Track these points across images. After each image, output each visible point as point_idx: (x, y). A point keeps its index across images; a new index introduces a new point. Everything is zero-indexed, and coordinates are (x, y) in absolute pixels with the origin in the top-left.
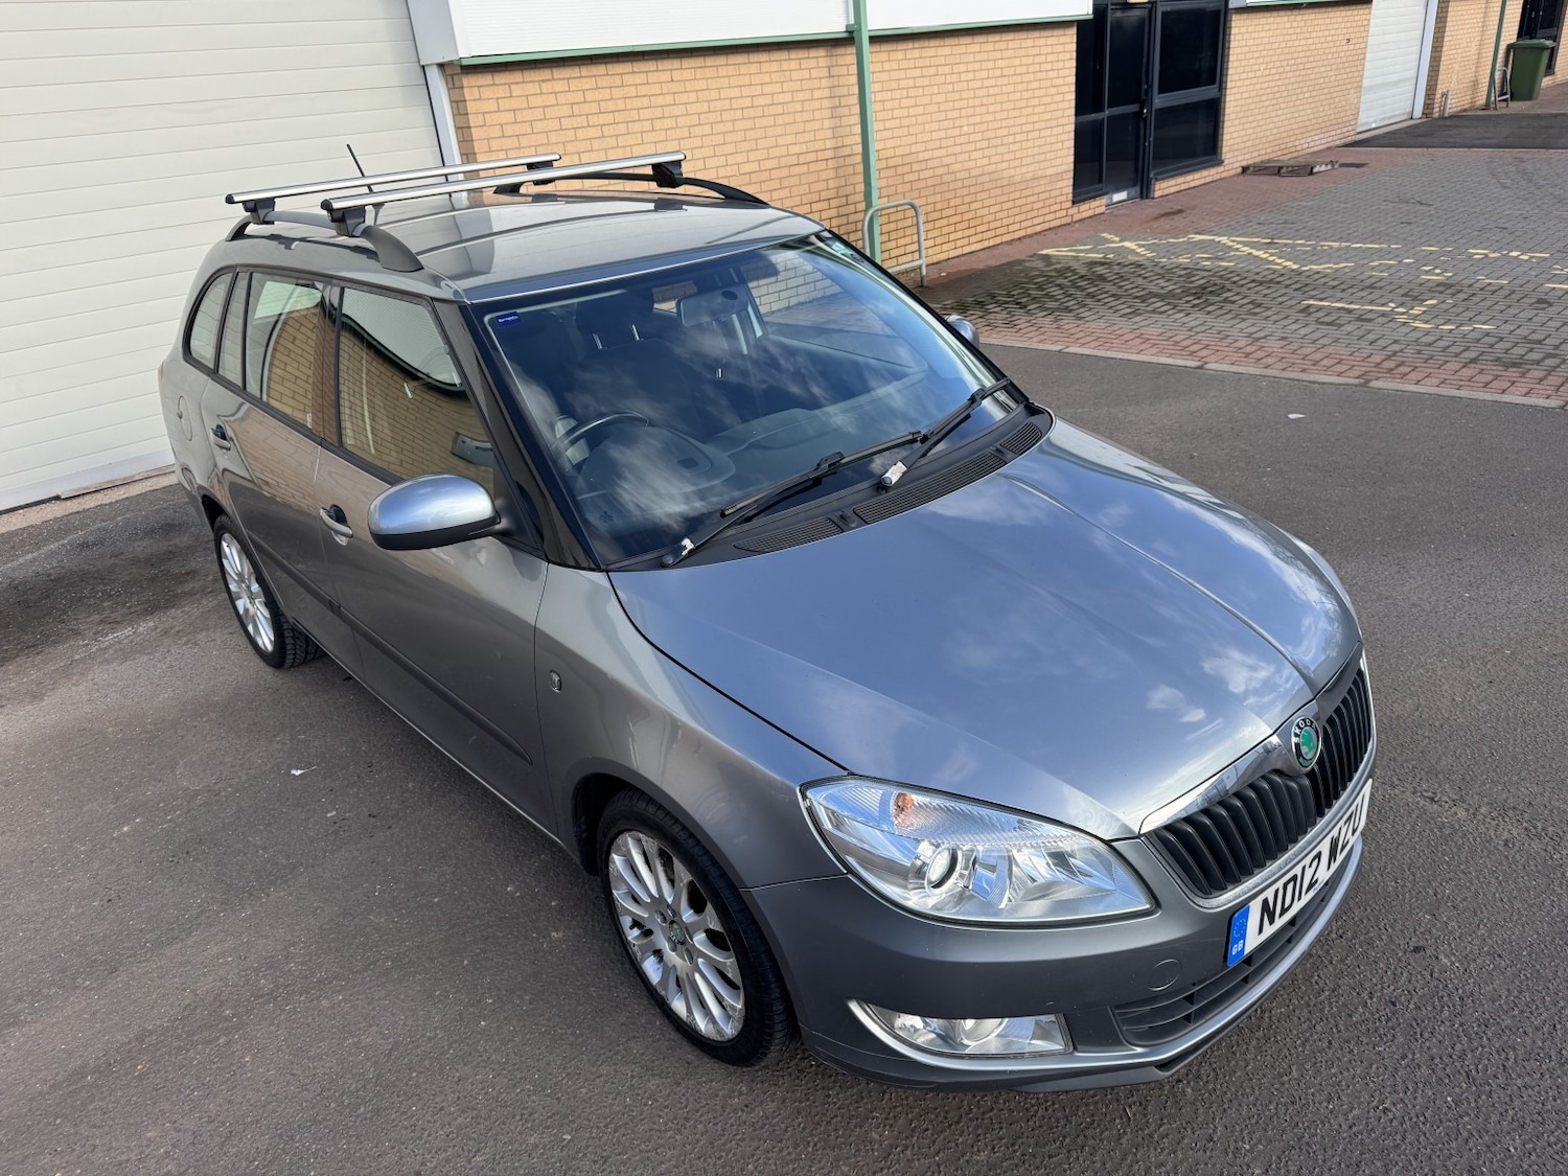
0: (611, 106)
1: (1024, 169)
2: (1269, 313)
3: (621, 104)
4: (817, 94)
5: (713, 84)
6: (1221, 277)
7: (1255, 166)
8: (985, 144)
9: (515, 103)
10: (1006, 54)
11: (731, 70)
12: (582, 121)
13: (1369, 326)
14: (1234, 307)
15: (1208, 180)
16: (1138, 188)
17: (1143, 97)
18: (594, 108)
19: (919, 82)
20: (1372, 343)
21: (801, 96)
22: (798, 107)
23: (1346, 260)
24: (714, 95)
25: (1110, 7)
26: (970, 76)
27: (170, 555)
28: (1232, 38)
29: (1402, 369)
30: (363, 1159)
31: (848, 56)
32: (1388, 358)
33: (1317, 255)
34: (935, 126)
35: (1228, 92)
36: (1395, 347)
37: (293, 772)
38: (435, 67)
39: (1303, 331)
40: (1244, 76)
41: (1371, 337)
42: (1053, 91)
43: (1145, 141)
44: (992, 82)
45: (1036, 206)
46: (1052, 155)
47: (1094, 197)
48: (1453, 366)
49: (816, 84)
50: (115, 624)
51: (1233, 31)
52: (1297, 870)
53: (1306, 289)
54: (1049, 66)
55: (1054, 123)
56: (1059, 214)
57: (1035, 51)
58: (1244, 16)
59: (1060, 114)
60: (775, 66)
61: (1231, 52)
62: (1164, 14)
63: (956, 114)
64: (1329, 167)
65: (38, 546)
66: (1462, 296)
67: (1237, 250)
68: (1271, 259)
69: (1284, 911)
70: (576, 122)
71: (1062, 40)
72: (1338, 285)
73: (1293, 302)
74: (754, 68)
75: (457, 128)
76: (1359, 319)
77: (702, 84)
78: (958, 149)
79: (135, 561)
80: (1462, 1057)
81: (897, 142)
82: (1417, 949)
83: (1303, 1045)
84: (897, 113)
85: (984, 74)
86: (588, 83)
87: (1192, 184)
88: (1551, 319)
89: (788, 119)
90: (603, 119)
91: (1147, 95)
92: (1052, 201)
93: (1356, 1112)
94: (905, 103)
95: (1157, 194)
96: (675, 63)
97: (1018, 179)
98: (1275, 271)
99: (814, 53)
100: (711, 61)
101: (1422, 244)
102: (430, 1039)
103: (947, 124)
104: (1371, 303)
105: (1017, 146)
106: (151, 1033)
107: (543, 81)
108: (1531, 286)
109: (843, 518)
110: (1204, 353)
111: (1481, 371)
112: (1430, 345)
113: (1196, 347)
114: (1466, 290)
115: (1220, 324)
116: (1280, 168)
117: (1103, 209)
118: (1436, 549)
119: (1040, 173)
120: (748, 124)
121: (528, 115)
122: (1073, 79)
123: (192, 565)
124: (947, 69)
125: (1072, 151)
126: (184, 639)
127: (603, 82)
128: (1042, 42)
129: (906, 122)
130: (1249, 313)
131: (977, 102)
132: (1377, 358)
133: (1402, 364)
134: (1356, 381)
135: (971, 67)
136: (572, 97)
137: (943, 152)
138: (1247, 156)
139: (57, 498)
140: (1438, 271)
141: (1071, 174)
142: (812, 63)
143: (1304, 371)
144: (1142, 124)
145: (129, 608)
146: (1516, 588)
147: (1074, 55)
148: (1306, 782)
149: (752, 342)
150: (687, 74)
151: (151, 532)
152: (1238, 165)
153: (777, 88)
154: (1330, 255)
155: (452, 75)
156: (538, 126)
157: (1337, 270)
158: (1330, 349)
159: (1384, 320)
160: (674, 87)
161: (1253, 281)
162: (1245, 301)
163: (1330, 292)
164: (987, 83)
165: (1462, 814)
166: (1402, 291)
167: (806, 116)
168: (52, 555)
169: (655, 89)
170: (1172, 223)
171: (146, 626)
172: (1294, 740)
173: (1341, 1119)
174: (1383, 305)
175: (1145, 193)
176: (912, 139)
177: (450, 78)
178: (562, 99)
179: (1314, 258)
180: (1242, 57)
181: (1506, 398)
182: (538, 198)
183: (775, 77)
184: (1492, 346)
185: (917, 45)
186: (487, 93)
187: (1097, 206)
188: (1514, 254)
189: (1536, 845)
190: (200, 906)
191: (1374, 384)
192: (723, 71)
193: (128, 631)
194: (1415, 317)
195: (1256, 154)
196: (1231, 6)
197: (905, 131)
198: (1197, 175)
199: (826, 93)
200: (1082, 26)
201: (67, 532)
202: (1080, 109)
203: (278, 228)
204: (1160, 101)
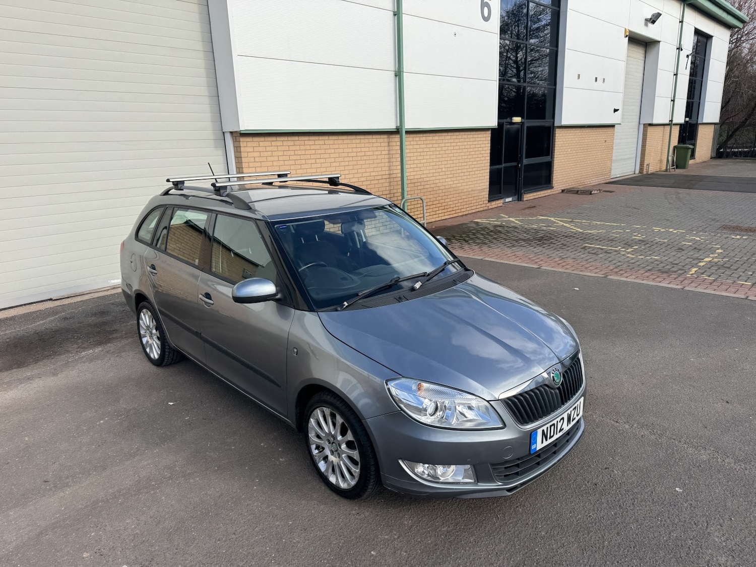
0: (299, 153)
1: (468, 187)
2: (569, 248)
3: (303, 152)
4: (383, 153)
5: (341, 146)
6: (550, 234)
7: (567, 190)
8: (452, 176)
9: (261, 149)
10: (461, 140)
11: (349, 141)
12: (287, 158)
13: (609, 255)
14: (555, 245)
15: (547, 195)
16: (517, 197)
17: (519, 160)
18: (292, 153)
19: (425, 150)
20: (610, 262)
21: (377, 153)
22: (375, 157)
23: (603, 229)
24: (341, 151)
25: (505, 123)
26: (446, 148)
27: (104, 324)
28: (556, 138)
29: (621, 272)
30: (212, 529)
31: (396, 138)
32: (616, 267)
33: (590, 227)
34: (431, 168)
35: (555, 159)
36: (619, 264)
37: (169, 403)
38: (229, 133)
39: (582, 256)
40: (562, 153)
41: (610, 259)
42: (481, 156)
43: (519, 177)
44: (455, 151)
45: (473, 202)
46: (480, 181)
47: (498, 200)
48: (642, 272)
49: (383, 149)
50: (85, 349)
51: (557, 135)
52: (555, 422)
53: (585, 240)
54: (479, 146)
55: (481, 169)
56: (482, 206)
57: (473, 139)
58: (561, 130)
59: (483, 165)
60: (367, 141)
61: (556, 143)
62: (527, 127)
63: (440, 163)
64: (598, 192)
65: (44, 318)
66: (648, 245)
67: (558, 223)
68: (572, 227)
69: (551, 437)
70: (285, 158)
71: (485, 135)
72: (599, 239)
73: (579, 245)
74: (358, 141)
75: (235, 157)
76: (606, 252)
77: (337, 146)
78: (440, 177)
79: (89, 325)
80: (619, 501)
81: (415, 173)
82: (606, 468)
83: (563, 497)
84: (415, 162)
85: (452, 148)
86: (290, 143)
87: (540, 196)
88: (683, 256)
89: (371, 162)
90: (296, 157)
91: (520, 159)
92: (480, 200)
93: (579, 516)
94: (419, 158)
95: (525, 199)
96: (326, 138)
97: (465, 190)
98: (572, 232)
99: (382, 136)
100: (340, 137)
101: (634, 224)
102: (235, 492)
103: (435, 167)
104: (611, 246)
105: (465, 177)
106: (123, 489)
107: (273, 141)
108: (676, 243)
109: (400, 298)
110: (541, 263)
111: (652, 274)
112: (633, 263)
113: (537, 260)
114: (650, 243)
115: (548, 252)
116: (578, 191)
117: (501, 205)
118: (627, 337)
119: (475, 189)
120: (355, 163)
121: (265, 154)
122: (489, 151)
123: (115, 327)
124: (437, 145)
125: (488, 180)
126: (116, 355)
127: (297, 143)
128: (476, 136)
129: (419, 166)
130: (561, 248)
131: (449, 159)
132: (611, 268)
133: (621, 270)
134: (603, 276)
135: (447, 145)
136: (284, 148)
137: (434, 178)
138: (564, 186)
139: (51, 300)
140: (639, 235)
141: (488, 190)
142: (382, 140)
143: (581, 271)
144: (518, 171)
145: (90, 342)
146: (656, 352)
147: (490, 142)
148: (558, 391)
149: (362, 244)
150: (331, 142)
151: (94, 314)
152: (560, 189)
153: (367, 149)
154: (596, 227)
155: (236, 137)
156: (269, 159)
157: (599, 233)
158: (593, 263)
159: (616, 253)
160: (325, 147)
161: (563, 236)
162: (560, 243)
163: (595, 241)
164: (453, 151)
165: (627, 426)
166: (624, 242)
167: (378, 161)
168: (52, 321)
169: (318, 147)
170: (530, 211)
171: (98, 350)
172: (552, 375)
173: (574, 518)
174: (616, 247)
175: (520, 199)
176: (421, 172)
177: (235, 138)
178: (280, 148)
179: (589, 228)
180: (560, 145)
181: (661, 284)
182: (280, 187)
183: (367, 145)
184: (658, 265)
185: (424, 135)
186: (249, 144)
187: (499, 203)
188: (671, 230)
189: (653, 437)
190: (137, 448)
191: (609, 277)
192: (345, 142)
193: (91, 351)
194: (628, 253)
195: (568, 185)
196: (555, 125)
197: (419, 169)
198: (542, 192)
199: (387, 152)
200: (493, 130)
201: (57, 313)
202: (492, 163)
203: (185, 192)
204: (526, 161)
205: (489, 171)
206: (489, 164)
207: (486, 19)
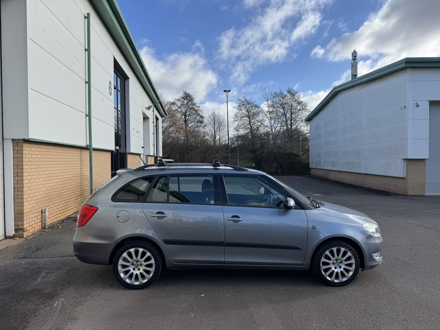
5: (64, 154)
8: (100, 176)
9: (32, 152)
10: (103, 156)
11: (67, 151)
18: (45, 157)
21: (76, 160)
37: (202, 296)
38: (11, 141)
42: (108, 166)
49: (78, 157)
51: (128, 157)
54: (108, 160)
58: (130, 155)
59: (109, 171)
60: (73, 152)
61: (127, 162)
62: (119, 152)
71: (108, 155)
74: (70, 152)
75: (14, 158)
90: (46, 160)
105: (104, 177)
120: (69, 165)
121: (34, 156)
122: (110, 164)
127: (47, 150)
136: (42, 153)
142: (79, 152)
147: (111, 158)
153: (73, 157)
156: (35, 159)
160: (58, 154)
164: (100, 162)
167: (77, 165)
169: (55, 154)
171: (62, 300)
177: (16, 143)
186: (27, 149)
196: (127, 152)
199: (80, 160)
205: (111, 174)
206: (111, 171)
207: (111, 94)
